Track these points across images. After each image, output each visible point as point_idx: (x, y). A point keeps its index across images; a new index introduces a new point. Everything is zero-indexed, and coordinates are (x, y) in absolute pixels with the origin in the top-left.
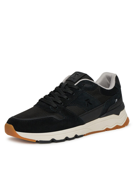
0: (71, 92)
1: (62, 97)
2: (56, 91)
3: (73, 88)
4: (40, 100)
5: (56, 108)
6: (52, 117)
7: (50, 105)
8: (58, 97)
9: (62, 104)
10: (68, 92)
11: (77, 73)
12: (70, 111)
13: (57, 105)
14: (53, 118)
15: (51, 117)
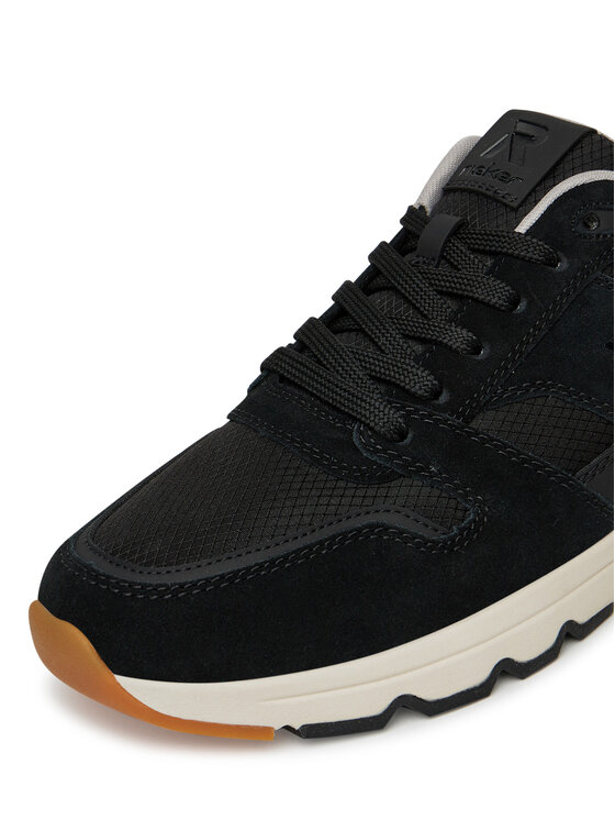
0: (495, 292)
1: (436, 343)
2: (379, 281)
3: (506, 254)
4: (266, 366)
5: (403, 436)
6: (377, 526)
7: (355, 419)
8: (405, 336)
9: (444, 398)
10: (480, 294)
11: (522, 127)
12: (505, 446)
13: (406, 417)
14: (386, 528)
15: (372, 527)
